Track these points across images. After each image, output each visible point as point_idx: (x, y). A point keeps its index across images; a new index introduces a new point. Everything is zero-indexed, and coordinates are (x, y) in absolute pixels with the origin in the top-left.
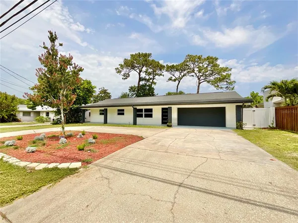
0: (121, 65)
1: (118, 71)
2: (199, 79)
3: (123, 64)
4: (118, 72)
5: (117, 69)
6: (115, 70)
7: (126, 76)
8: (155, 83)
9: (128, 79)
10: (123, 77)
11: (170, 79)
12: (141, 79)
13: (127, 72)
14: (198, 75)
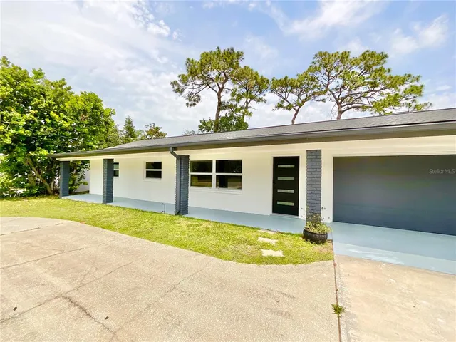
0: (183, 75)
1: (176, 88)
2: (339, 104)
3: (186, 73)
4: (177, 91)
5: (174, 83)
6: (171, 86)
7: (194, 100)
8: (250, 114)
9: (198, 104)
10: (187, 101)
11: (280, 106)
12: (221, 106)
13: (195, 91)
14: (337, 95)
